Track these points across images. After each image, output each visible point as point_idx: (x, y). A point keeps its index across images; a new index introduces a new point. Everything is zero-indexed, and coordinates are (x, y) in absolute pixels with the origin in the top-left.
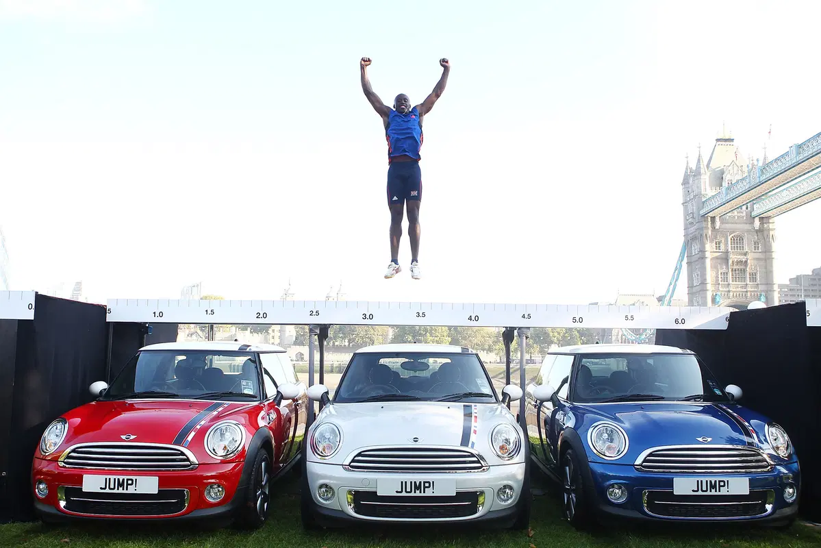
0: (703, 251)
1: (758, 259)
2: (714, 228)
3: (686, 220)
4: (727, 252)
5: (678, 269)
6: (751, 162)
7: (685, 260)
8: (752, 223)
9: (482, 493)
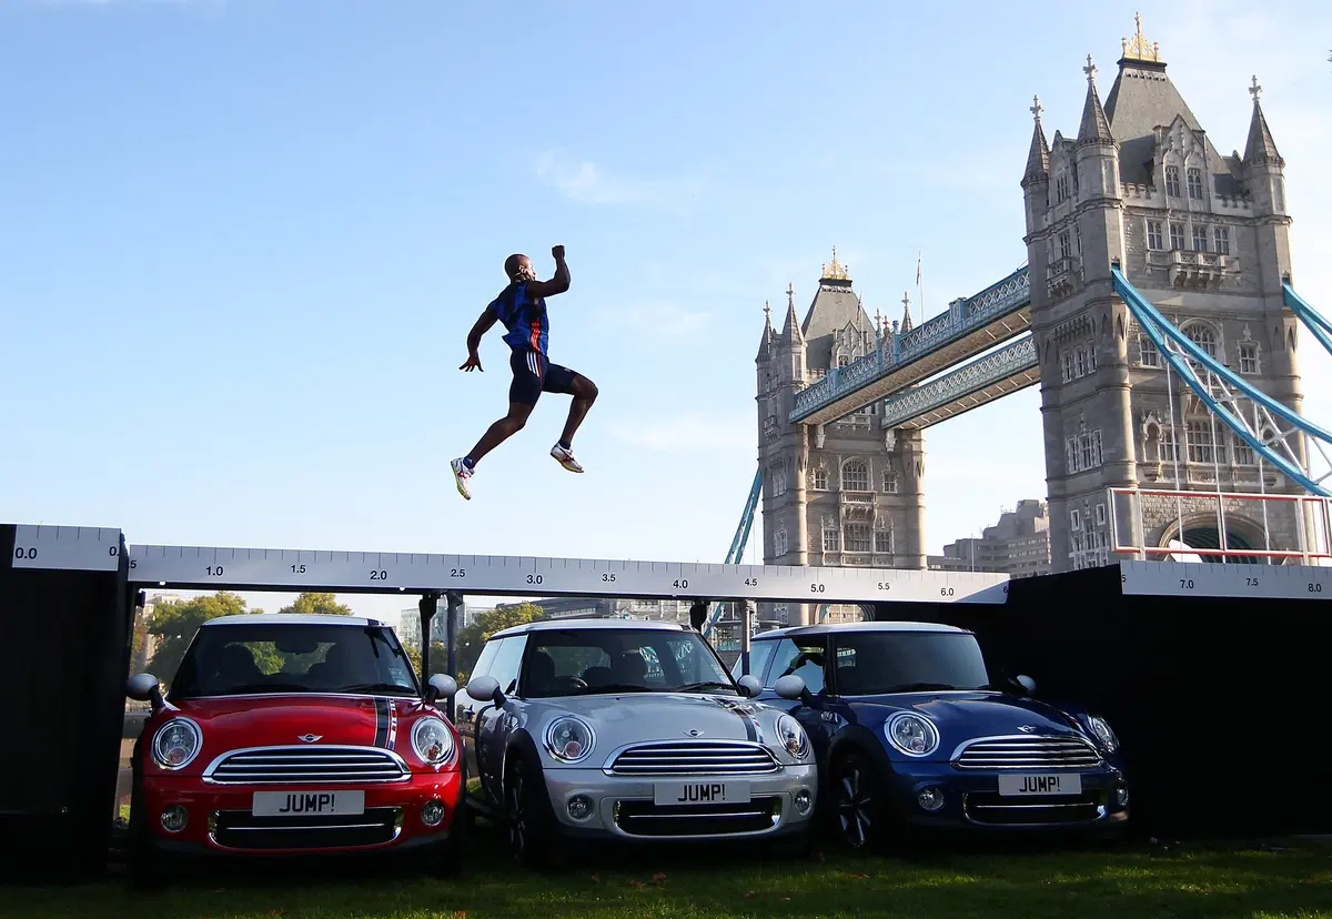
0: (793, 489)
1: (891, 507)
2: (813, 446)
3: (762, 429)
4: (837, 493)
5: (747, 522)
6: (883, 327)
7: (760, 504)
8: (883, 440)
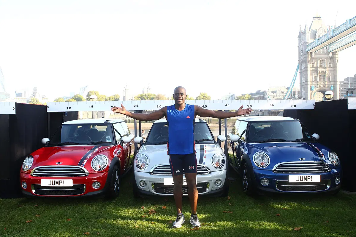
0: (306, 67)
1: (331, 70)
2: (311, 57)
3: (299, 54)
4: (317, 68)
5: (296, 75)
6: (329, 27)
7: (299, 71)
8: (329, 55)
9: (208, 183)
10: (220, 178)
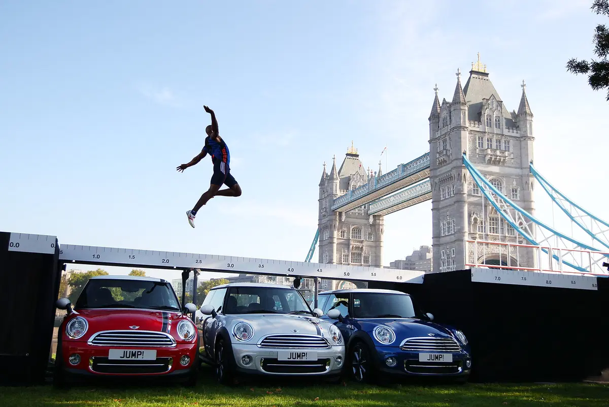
0: (331, 237)
1: (371, 247)
2: (340, 220)
3: (320, 213)
4: (349, 240)
5: (312, 250)
7: (318, 242)
8: (368, 219)
9: (329, 360)
10: (340, 355)
